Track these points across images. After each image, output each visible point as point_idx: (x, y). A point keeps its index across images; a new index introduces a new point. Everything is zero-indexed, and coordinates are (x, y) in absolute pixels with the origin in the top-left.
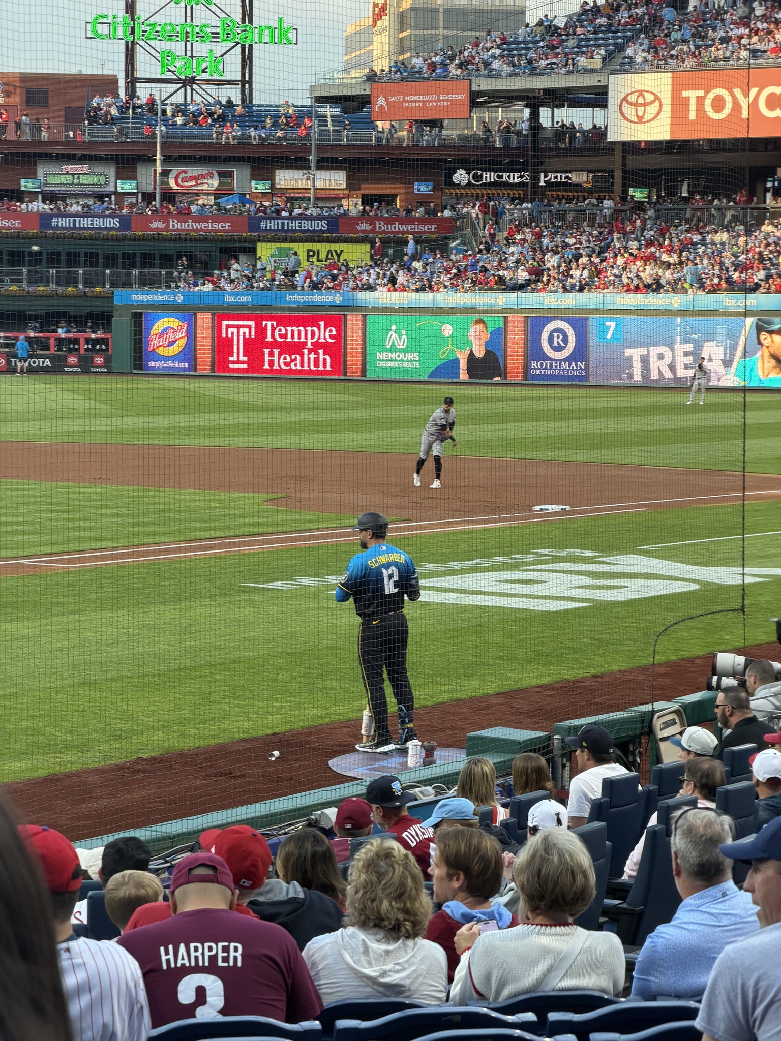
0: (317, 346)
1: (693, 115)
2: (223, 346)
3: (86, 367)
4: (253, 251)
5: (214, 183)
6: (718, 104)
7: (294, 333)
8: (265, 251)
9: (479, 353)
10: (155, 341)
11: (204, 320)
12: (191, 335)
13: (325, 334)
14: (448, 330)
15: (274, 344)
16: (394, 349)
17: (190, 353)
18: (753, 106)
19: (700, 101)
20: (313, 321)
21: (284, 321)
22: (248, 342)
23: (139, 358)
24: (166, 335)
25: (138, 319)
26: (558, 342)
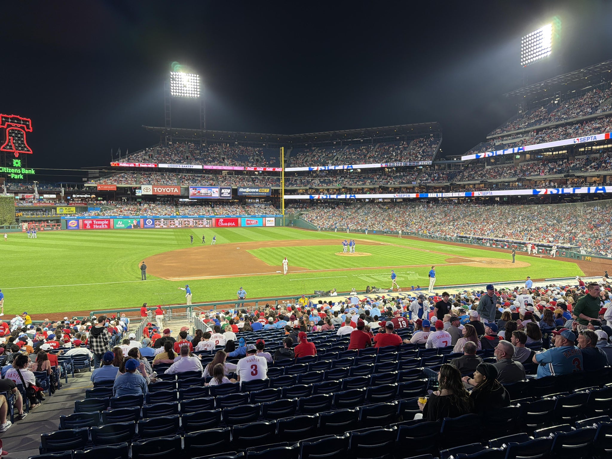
0: (104, 224)
2: (85, 225)
3: (57, 228)
7: (100, 222)
8: (58, 209)
9: (135, 224)
10: (70, 224)
11: (81, 221)
12: (78, 223)
13: (107, 222)
14: (130, 221)
15: (96, 224)
16: (119, 224)
17: (78, 226)
18: (165, 190)
19: (157, 189)
20: (104, 220)
21: (97, 221)
22: (90, 224)
23: (67, 227)
24: (73, 223)
25: (66, 221)
26: (149, 222)
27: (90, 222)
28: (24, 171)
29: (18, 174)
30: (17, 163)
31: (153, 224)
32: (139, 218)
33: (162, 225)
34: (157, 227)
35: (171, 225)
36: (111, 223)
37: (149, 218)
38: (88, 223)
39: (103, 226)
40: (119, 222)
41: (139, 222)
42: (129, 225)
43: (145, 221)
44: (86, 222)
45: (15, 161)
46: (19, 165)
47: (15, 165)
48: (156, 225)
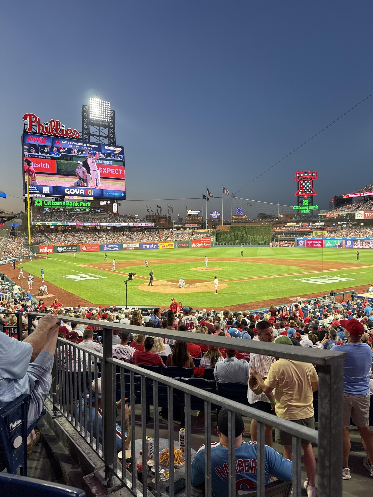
0: (319, 244)
1: (366, 216)
2: (308, 244)
3: (292, 246)
4: (312, 232)
5: (308, 225)
6: (370, 215)
7: (316, 242)
8: (314, 232)
9: (339, 244)
10: (299, 243)
11: (306, 241)
12: (304, 242)
13: (320, 242)
15: (314, 244)
17: (304, 245)
19: (367, 214)
20: (318, 241)
21: (315, 241)
22: (311, 243)
23: (298, 245)
24: (301, 243)
25: (298, 241)
26: (349, 243)
27: (311, 242)
28: (311, 207)
29: (305, 209)
30: (306, 202)
31: (352, 244)
32: (341, 239)
33: (359, 245)
34: (356, 247)
35: (366, 246)
36: (324, 243)
37: (349, 240)
38: (310, 242)
39: (318, 245)
40: (328, 243)
41: (342, 242)
42: (335, 245)
43: (346, 241)
44: (308, 242)
45: (304, 201)
46: (307, 204)
47: (304, 204)
48: (354, 246)
